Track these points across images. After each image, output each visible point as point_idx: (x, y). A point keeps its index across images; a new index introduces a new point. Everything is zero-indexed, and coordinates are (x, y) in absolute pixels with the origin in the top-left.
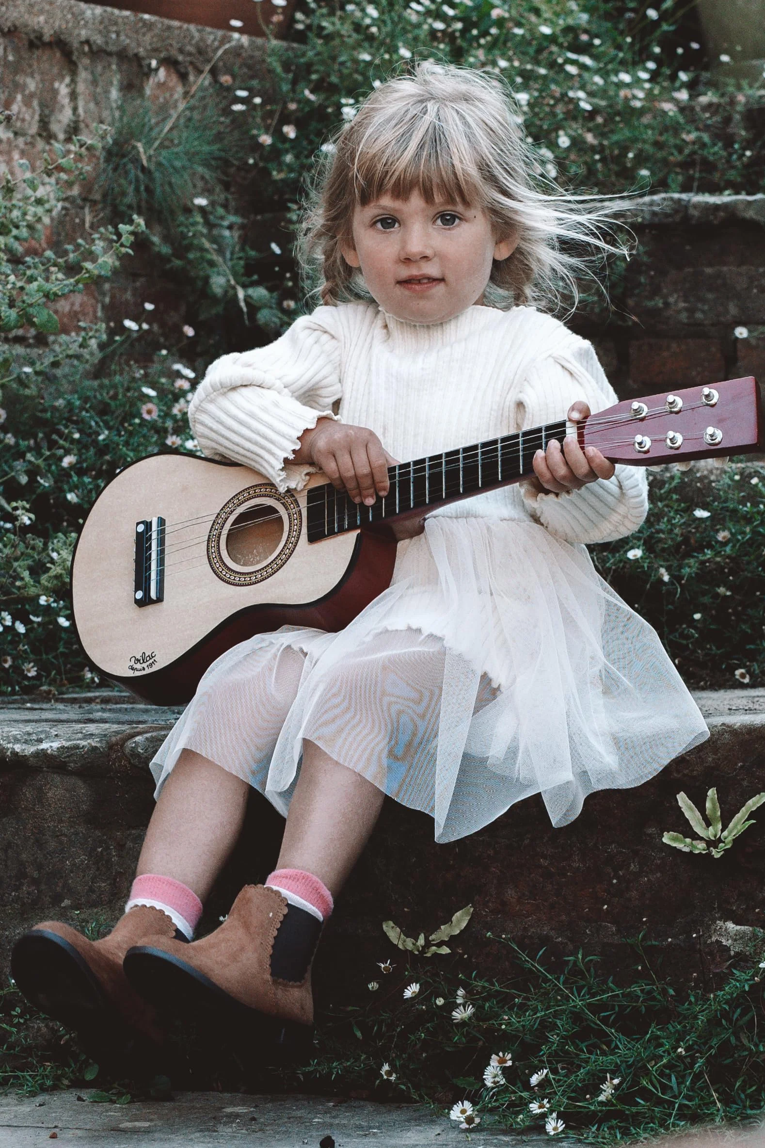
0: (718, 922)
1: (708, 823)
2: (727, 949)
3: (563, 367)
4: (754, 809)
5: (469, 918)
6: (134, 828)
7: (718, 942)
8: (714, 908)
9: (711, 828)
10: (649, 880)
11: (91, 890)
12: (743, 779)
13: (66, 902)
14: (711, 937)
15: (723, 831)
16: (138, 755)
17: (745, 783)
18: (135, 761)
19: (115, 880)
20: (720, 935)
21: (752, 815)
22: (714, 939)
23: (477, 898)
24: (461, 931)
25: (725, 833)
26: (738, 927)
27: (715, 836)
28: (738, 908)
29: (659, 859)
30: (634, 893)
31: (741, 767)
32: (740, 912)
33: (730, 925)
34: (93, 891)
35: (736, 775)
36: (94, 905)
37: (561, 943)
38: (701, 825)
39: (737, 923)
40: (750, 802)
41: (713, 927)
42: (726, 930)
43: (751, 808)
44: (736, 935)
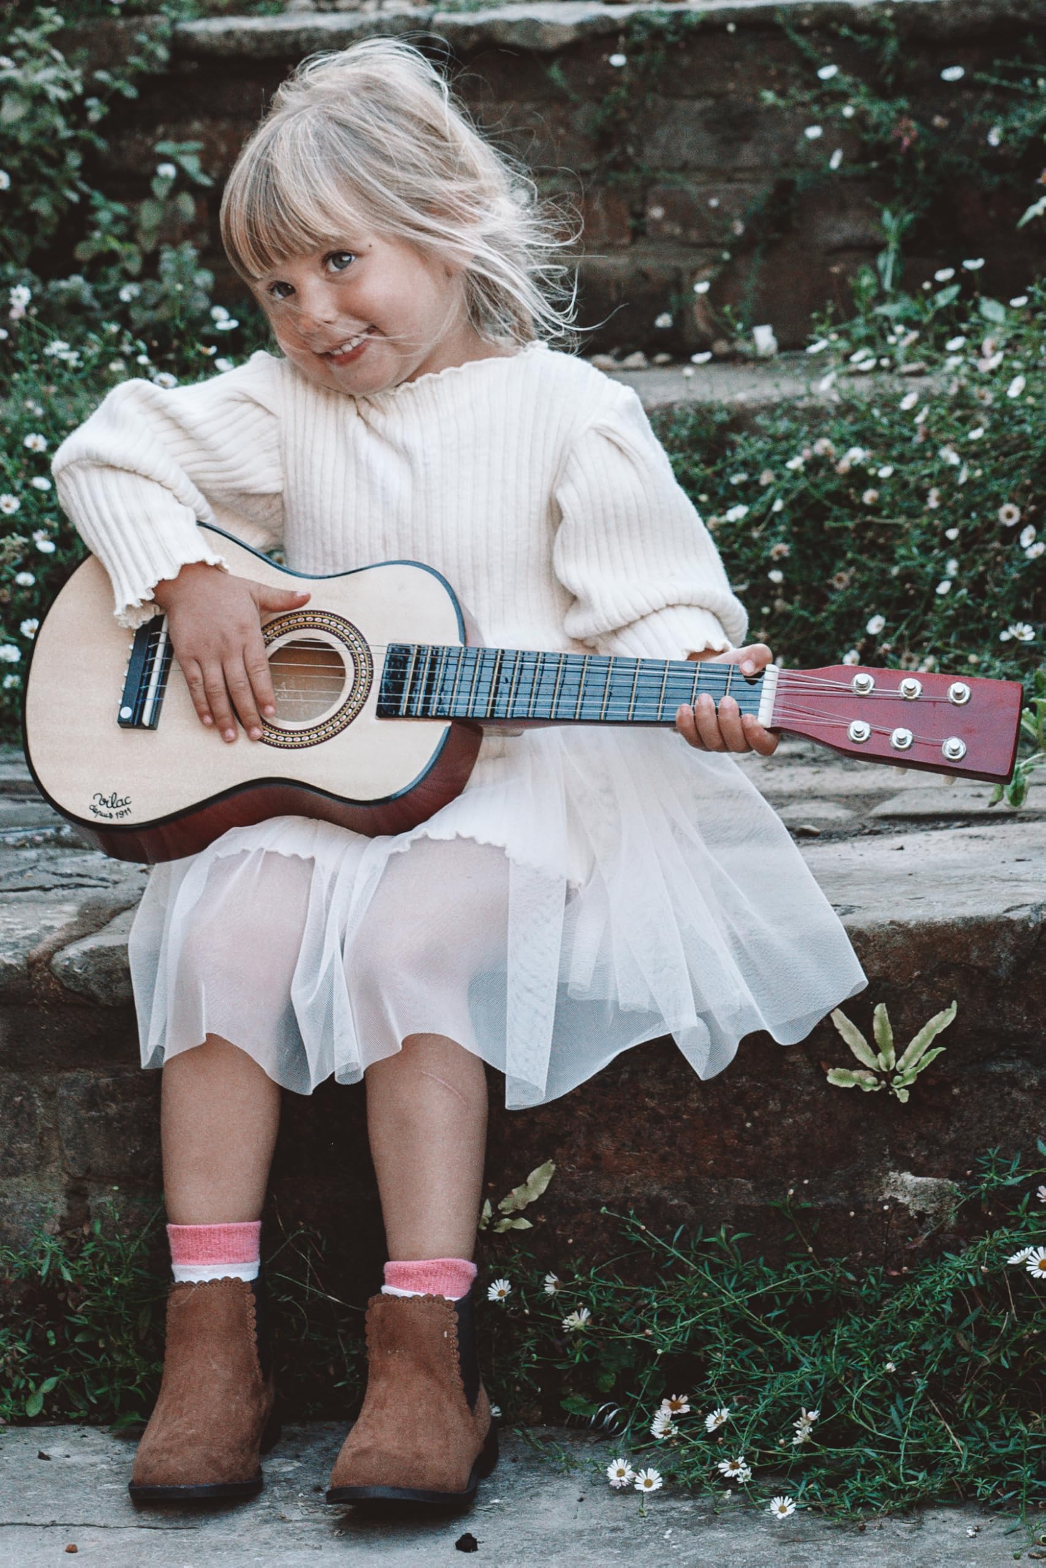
0: (891, 1173)
1: (876, 1050)
2: (906, 1208)
3: (608, 439)
4: (939, 1031)
5: (549, 1178)
6: (67, 1070)
7: (893, 1201)
8: (885, 1156)
9: (880, 1055)
10: (795, 1121)
12: (922, 993)
14: (882, 1193)
15: (897, 1059)
16: (75, 976)
17: (924, 997)
18: (70, 984)
19: (41, 1139)
20: (895, 1190)
21: (938, 1041)
22: (887, 1195)
23: (559, 1151)
24: (541, 1196)
25: (901, 1062)
26: (919, 1179)
27: (888, 1066)
28: (918, 1154)
29: (808, 1094)
30: (775, 1140)
31: (919, 976)
32: (921, 1160)
33: (908, 1177)
34: (12, 1155)
35: (911, 988)
37: (679, 1207)
38: (867, 1051)
39: (916, 1174)
40: (933, 1021)
41: (885, 1180)
42: (903, 1182)
43: (934, 1029)
44: (915, 1189)
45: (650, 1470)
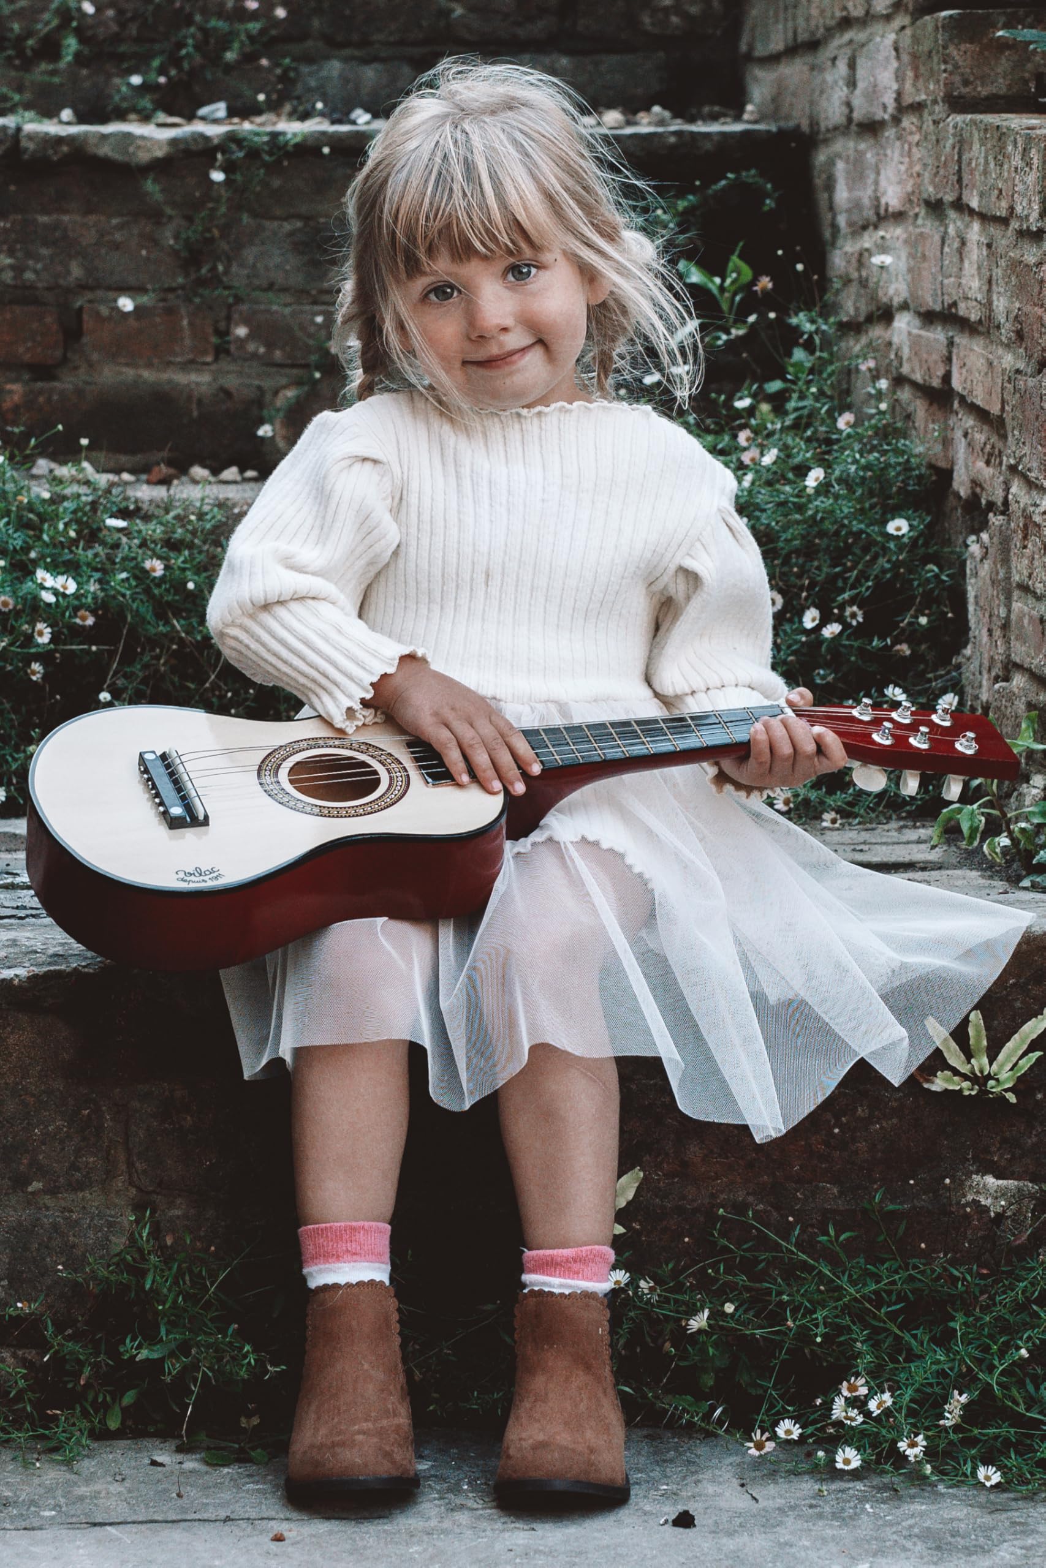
0: (974, 1176)
1: (969, 1055)
2: (986, 1209)
4: (1034, 1036)
5: (637, 1185)
7: (976, 1202)
8: (968, 1160)
9: (973, 1061)
10: (882, 1128)
11: (74, 1167)
12: (1016, 1000)
13: (36, 1185)
14: (965, 1196)
15: (991, 1064)
17: (1018, 1004)
19: (108, 1153)
20: (978, 1192)
21: (1032, 1047)
22: (970, 1198)
23: (647, 1158)
24: (629, 1203)
25: (995, 1066)
26: (1000, 1182)
27: (982, 1072)
28: (1001, 1157)
29: (896, 1100)
30: (862, 1145)
31: (1014, 984)
32: (1003, 1163)
33: (990, 1180)
34: (78, 1169)
35: (1007, 995)
36: (79, 1187)
37: (765, 1211)
38: (959, 1057)
39: (997, 1177)
40: (1026, 1027)
41: (968, 1183)
42: (984, 1185)
43: (1027, 1036)
44: (996, 1191)
45: (848, 1449)
